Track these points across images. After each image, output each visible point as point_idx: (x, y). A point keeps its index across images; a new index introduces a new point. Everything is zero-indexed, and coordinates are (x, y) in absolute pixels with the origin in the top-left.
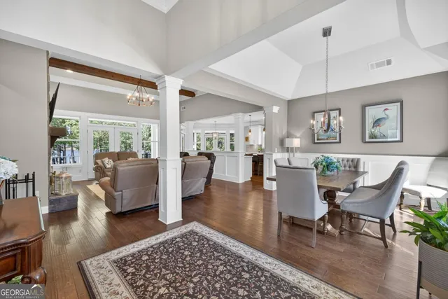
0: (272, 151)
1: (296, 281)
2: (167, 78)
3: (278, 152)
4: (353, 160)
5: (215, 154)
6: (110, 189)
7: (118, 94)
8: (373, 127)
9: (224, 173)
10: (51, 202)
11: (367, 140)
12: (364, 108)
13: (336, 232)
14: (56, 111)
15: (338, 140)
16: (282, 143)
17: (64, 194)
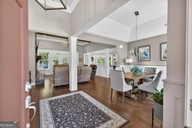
0: (119, 64)
1: (108, 113)
2: (71, 37)
3: (122, 65)
4: (153, 69)
5: (97, 66)
6: (53, 77)
7: (60, 42)
8: (165, 53)
9: (101, 73)
10: (36, 82)
11: (162, 59)
12: (161, 44)
13: (136, 98)
14: (38, 50)
15: (149, 60)
16: (124, 61)
17: (40, 79)
